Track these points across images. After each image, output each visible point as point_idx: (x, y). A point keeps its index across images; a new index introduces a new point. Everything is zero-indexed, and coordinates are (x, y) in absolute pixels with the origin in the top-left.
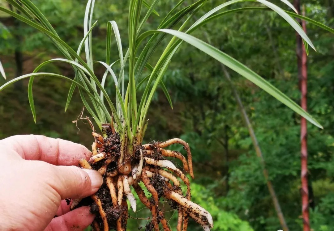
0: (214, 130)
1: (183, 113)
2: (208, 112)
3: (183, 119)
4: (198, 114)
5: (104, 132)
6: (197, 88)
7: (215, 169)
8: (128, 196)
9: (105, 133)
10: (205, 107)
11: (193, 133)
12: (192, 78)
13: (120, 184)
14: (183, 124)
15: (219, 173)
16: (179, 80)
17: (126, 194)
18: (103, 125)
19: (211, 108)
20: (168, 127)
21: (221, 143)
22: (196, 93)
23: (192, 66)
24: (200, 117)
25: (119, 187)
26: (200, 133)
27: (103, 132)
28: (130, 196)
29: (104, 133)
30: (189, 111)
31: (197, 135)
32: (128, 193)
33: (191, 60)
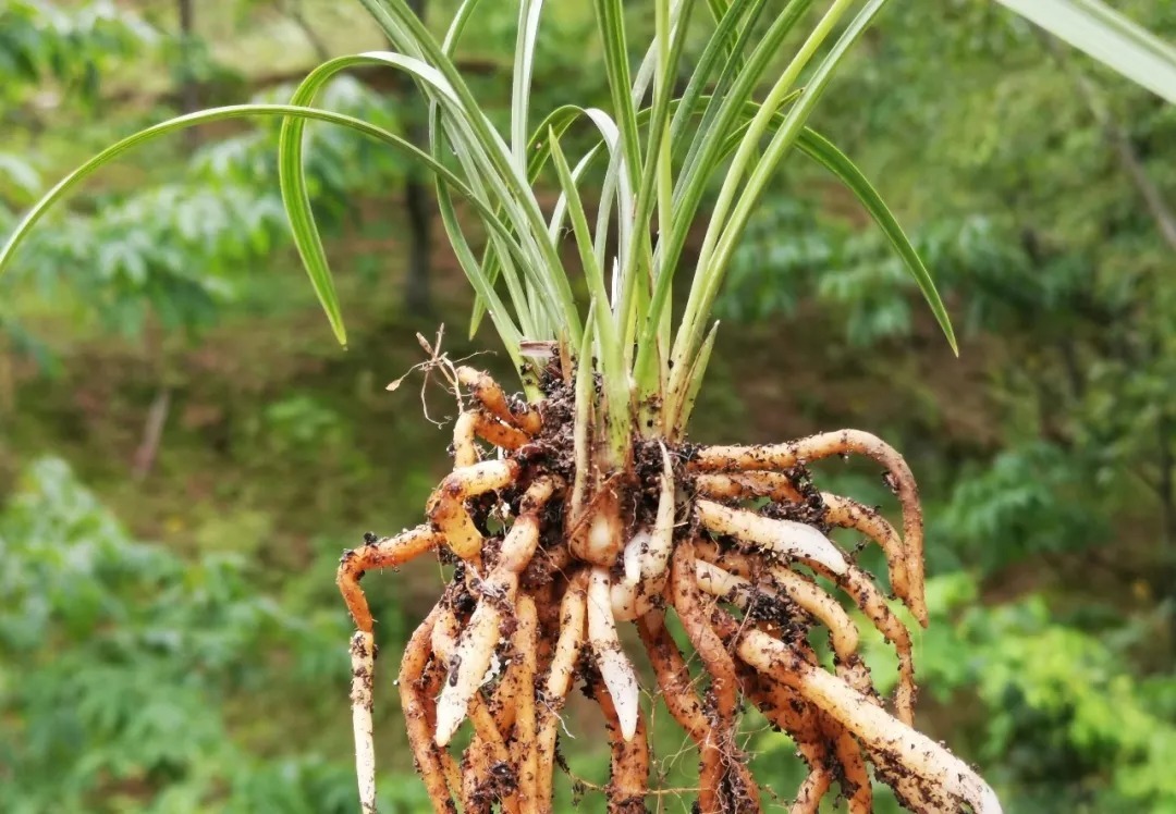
0: (1117, 433)
1: (997, 375)
2: (1097, 369)
3: (1000, 395)
4: (1056, 375)
5: (529, 377)
6: (1051, 281)
7: (1127, 577)
8: (602, 663)
9: (535, 381)
10: (1083, 350)
11: (1042, 447)
12: (1029, 244)
13: (571, 605)
14: (1001, 414)
15: (1140, 590)
16: (983, 255)
17: (596, 653)
18: (525, 346)
19: (1105, 351)
20: (945, 427)
21: (1147, 480)
22: (1049, 300)
23: (1033, 205)
24: (1065, 387)
25: (562, 618)
26: (1065, 444)
27: (524, 379)
28: (611, 664)
29: (529, 382)
30: (1021, 363)
31: (1055, 450)
32: (604, 649)
33: (1025, 184)
